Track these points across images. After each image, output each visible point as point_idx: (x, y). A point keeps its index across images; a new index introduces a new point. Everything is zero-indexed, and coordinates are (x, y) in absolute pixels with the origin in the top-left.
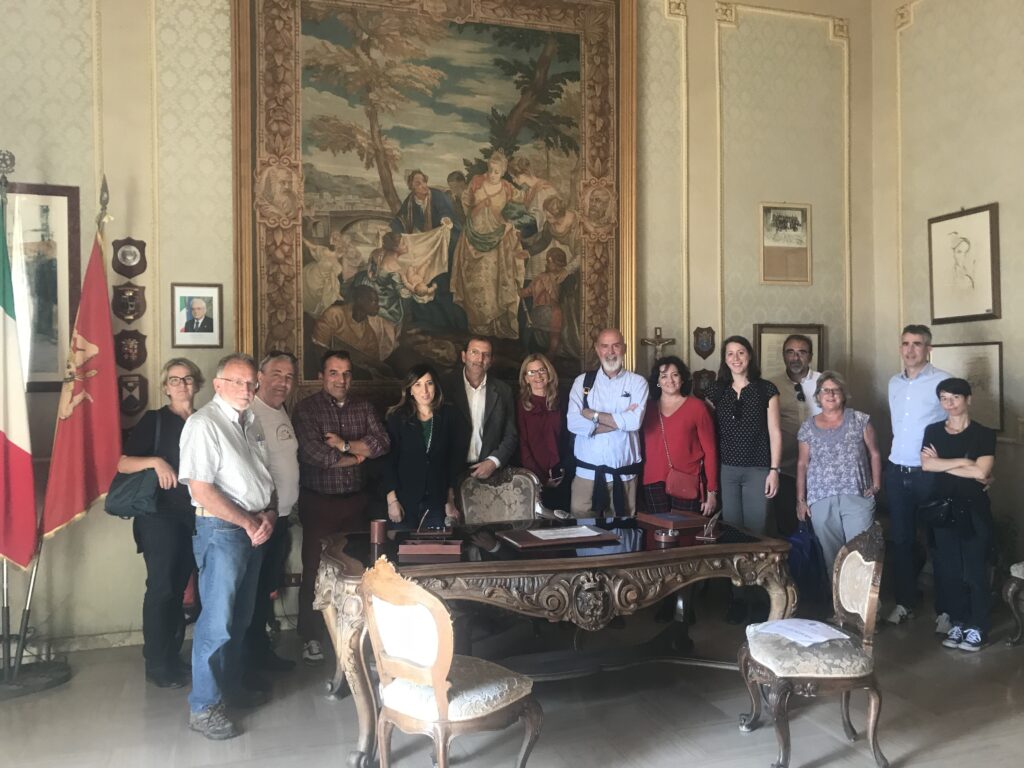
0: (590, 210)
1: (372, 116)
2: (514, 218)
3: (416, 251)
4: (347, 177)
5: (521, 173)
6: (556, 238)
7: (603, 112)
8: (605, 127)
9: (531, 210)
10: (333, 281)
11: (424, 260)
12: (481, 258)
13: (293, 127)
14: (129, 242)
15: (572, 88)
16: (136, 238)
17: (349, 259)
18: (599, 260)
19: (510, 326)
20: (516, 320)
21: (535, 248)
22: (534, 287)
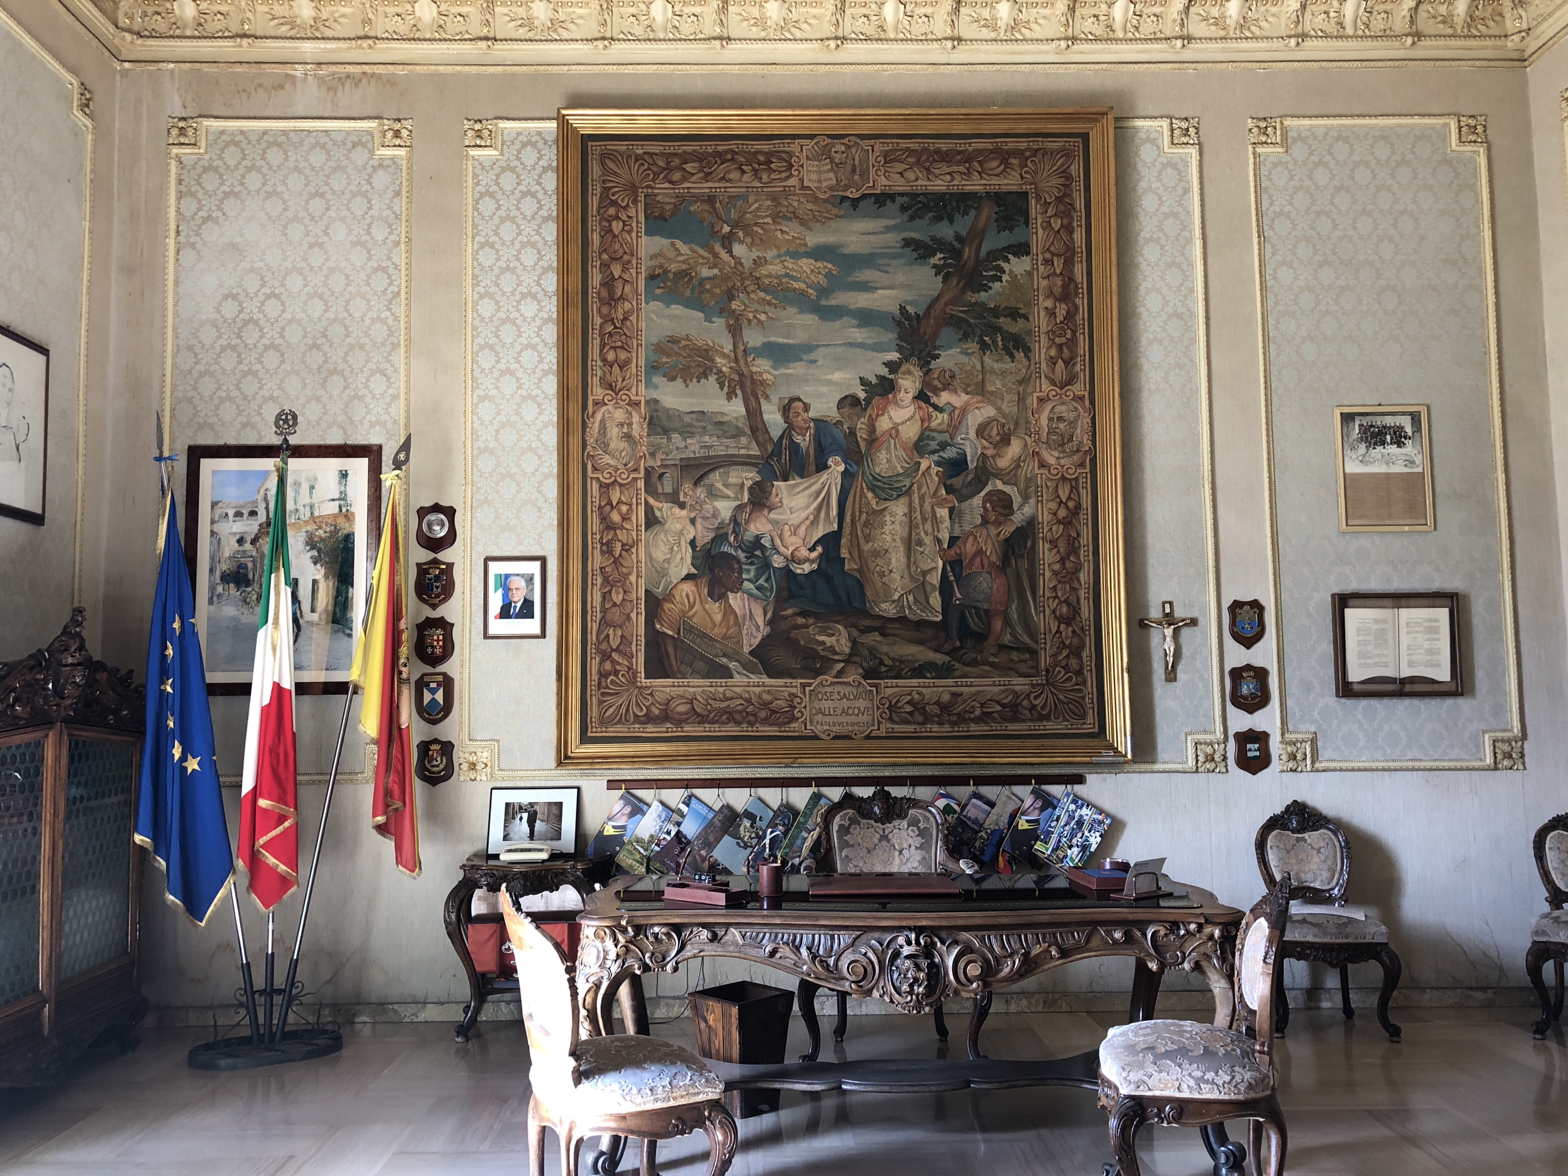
0: (1048, 433)
1: (735, 331)
2: (934, 452)
3: (793, 504)
4: (702, 412)
5: (944, 390)
6: (996, 476)
7: (1067, 294)
8: (1070, 316)
9: (958, 439)
10: (684, 550)
11: (804, 515)
12: (885, 509)
13: (634, 355)
14: (437, 508)
15: (1018, 266)
16: (445, 503)
17: (705, 518)
18: (1066, 504)
19: (928, 602)
20: (937, 593)
21: (965, 491)
22: (965, 546)
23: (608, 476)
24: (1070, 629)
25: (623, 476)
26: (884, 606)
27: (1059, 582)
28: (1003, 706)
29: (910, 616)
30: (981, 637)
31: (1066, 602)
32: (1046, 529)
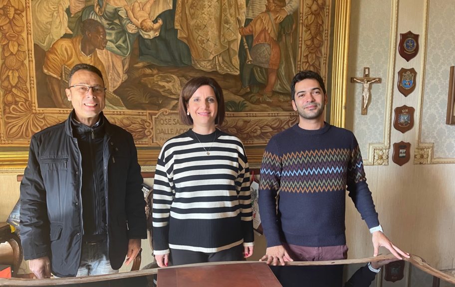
19: (231, 62)
20: (237, 56)
22: (255, 26)
26: (203, 63)
27: (310, 53)
28: (273, 128)
29: (220, 71)
30: (262, 86)
31: (313, 65)
32: (304, 18)
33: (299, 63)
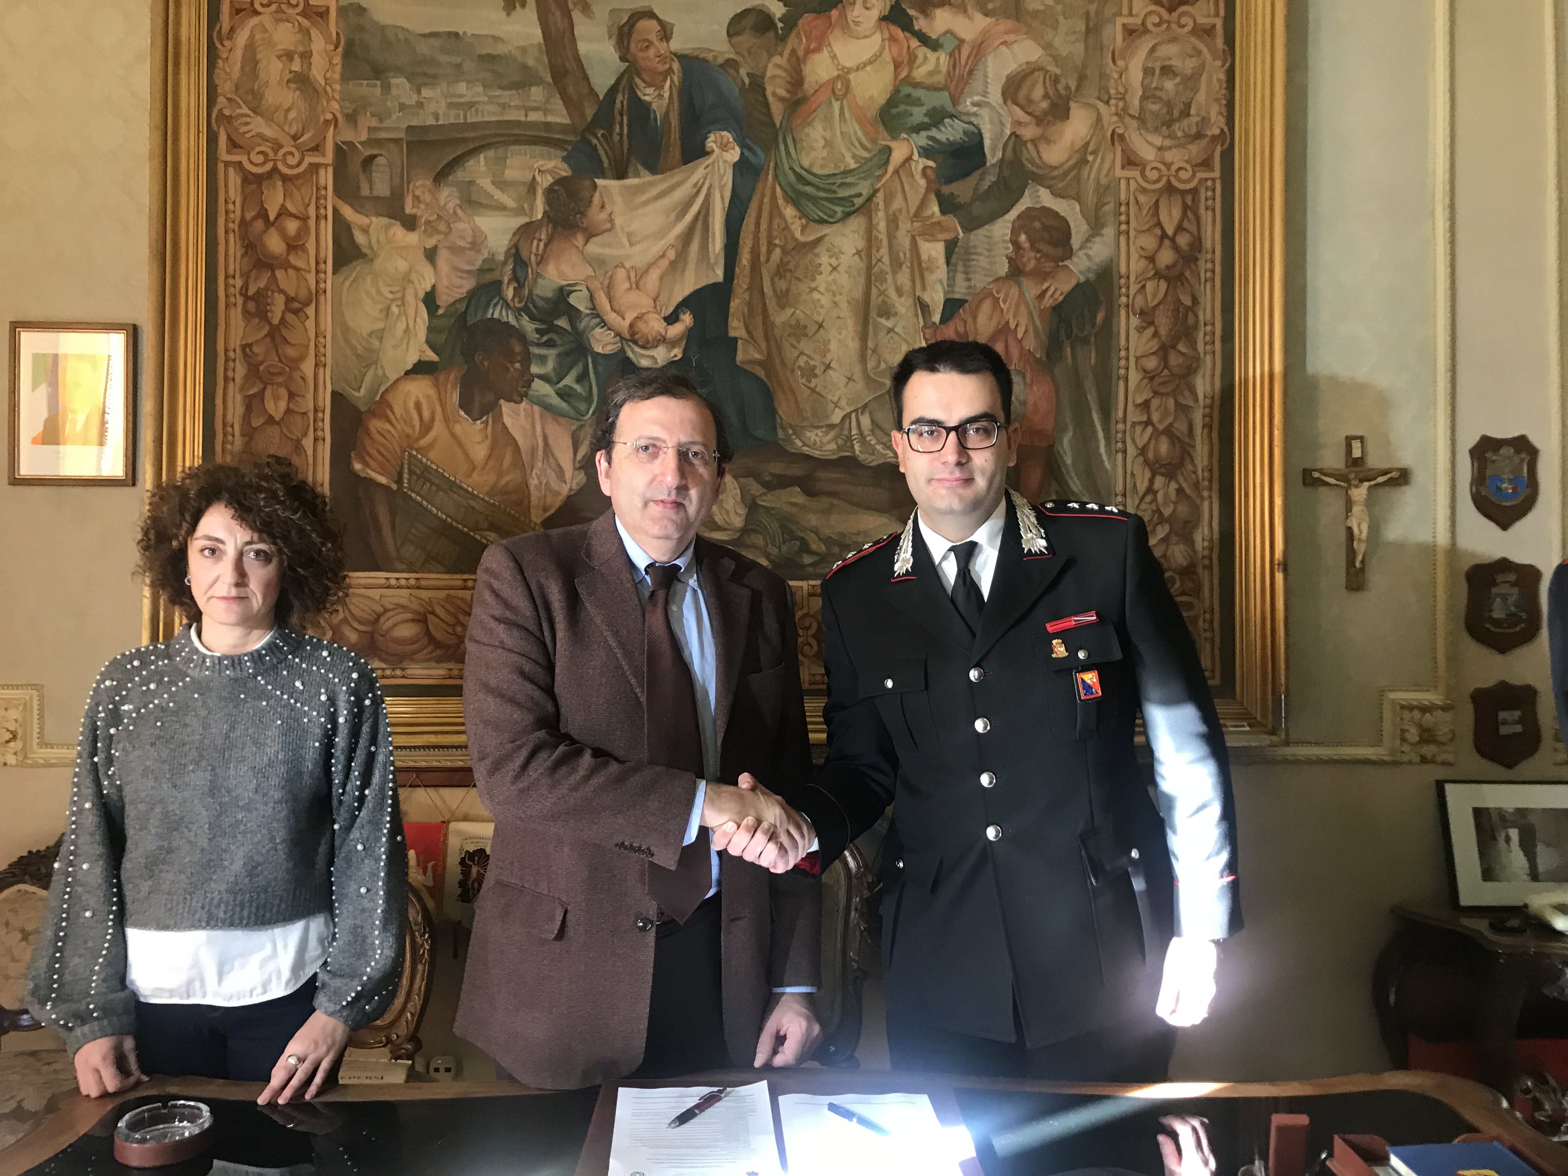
0: (1143, 98)
2: (918, 129)
3: (634, 227)
4: (457, 35)
5: (940, 5)
6: (1040, 180)
9: (967, 105)
10: (411, 312)
11: (657, 248)
12: (819, 240)
17: (455, 250)
18: (1173, 240)
21: (978, 209)
22: (975, 318)
23: (260, 159)
24: (1173, 486)
25: (292, 161)
26: (812, 435)
27: (1156, 393)
29: (862, 457)
31: (1168, 432)
32: (1133, 289)
33: (1120, 426)
